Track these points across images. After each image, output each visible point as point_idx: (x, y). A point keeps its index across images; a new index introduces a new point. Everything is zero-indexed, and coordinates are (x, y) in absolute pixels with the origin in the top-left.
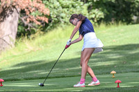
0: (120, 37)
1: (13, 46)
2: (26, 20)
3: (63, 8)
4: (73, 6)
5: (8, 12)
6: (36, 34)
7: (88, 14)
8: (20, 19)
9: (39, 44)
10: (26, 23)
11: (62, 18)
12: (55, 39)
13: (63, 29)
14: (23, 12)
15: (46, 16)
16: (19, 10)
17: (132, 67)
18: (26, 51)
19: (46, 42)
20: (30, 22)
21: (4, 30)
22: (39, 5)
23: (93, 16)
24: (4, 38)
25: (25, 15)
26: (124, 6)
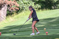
0: (47, 15)
1: (5, 19)
2: (10, 9)
3: (24, 4)
4: (28, 3)
5: (3, 6)
6: (14, 14)
7: (34, 6)
8: (7, 9)
9: (15, 18)
10: (10, 10)
11: (24, 8)
12: (22, 16)
13: (25, 12)
14: (8, 6)
15: (18, 7)
16: (7, 5)
17: (52, 27)
18: (10, 21)
19: (18, 17)
20: (12, 10)
21: (1, 13)
22: (15, 3)
23: (37, 7)
24: (1, 16)
25: (10, 7)
26: (49, 2)
